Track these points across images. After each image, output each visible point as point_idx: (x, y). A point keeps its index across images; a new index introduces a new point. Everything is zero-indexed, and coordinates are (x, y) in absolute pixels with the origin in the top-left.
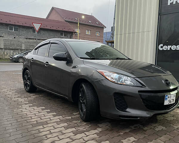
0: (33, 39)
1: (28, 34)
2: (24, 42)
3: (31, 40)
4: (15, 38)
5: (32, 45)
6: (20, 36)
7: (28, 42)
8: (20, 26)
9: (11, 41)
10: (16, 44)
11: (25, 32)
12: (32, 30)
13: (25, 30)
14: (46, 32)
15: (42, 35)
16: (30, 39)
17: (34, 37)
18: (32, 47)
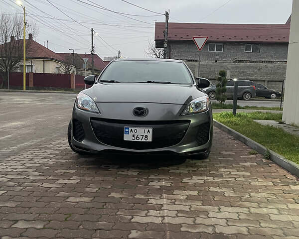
0: (246, 61)
1: (238, 54)
2: (229, 68)
3: (242, 64)
4: (216, 61)
5: (243, 72)
6: (225, 58)
7: (237, 67)
8: (225, 43)
9: (211, 66)
10: (218, 71)
11: (232, 51)
12: (245, 47)
13: (234, 48)
14: (270, 48)
15: (263, 53)
16: (240, 61)
17: (248, 57)
18: (242, 75)
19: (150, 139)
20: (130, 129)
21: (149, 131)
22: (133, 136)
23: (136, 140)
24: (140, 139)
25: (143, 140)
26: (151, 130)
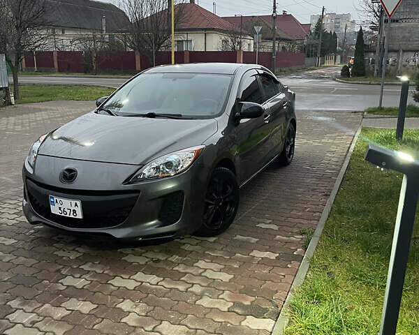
19: (80, 216)
20: (55, 199)
21: (76, 205)
22: (60, 208)
23: (63, 215)
24: (68, 213)
25: (72, 216)
26: (79, 203)
